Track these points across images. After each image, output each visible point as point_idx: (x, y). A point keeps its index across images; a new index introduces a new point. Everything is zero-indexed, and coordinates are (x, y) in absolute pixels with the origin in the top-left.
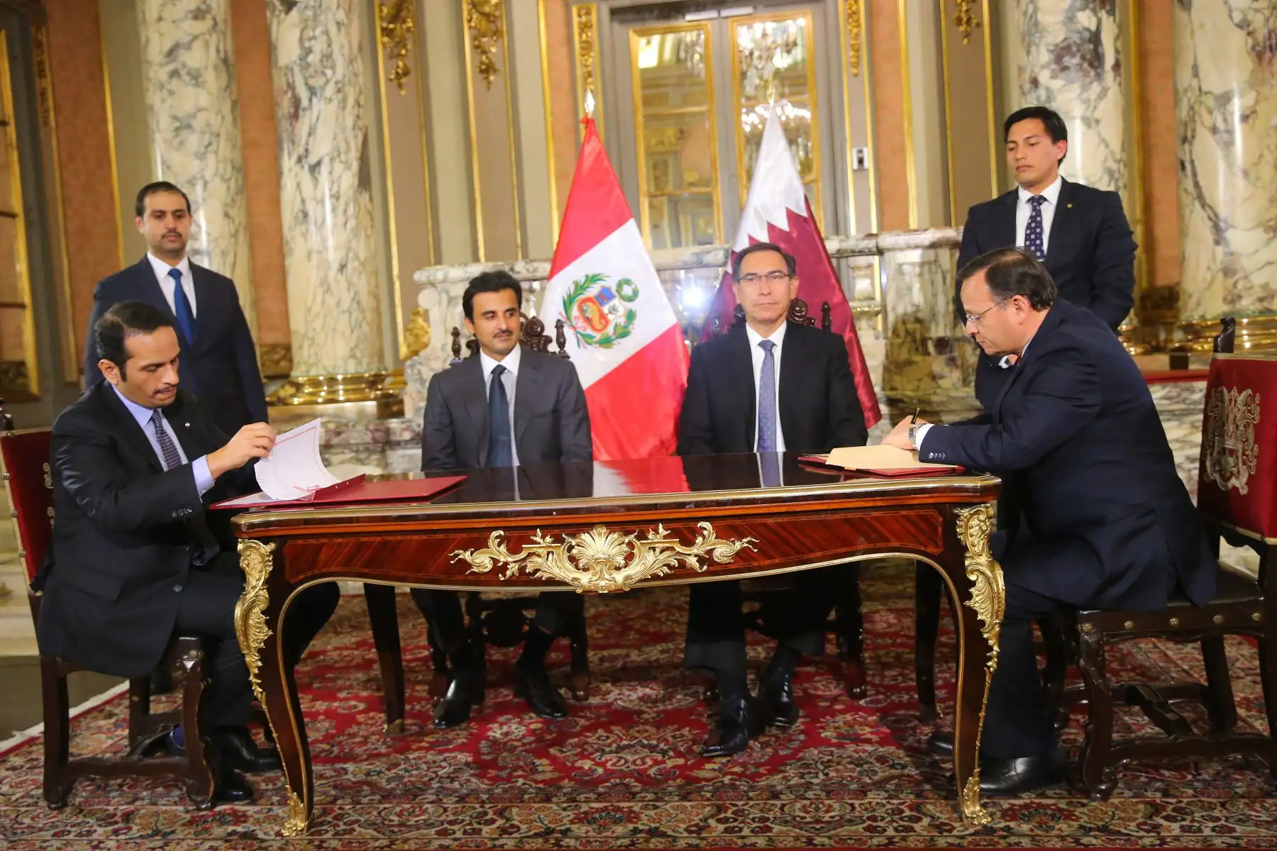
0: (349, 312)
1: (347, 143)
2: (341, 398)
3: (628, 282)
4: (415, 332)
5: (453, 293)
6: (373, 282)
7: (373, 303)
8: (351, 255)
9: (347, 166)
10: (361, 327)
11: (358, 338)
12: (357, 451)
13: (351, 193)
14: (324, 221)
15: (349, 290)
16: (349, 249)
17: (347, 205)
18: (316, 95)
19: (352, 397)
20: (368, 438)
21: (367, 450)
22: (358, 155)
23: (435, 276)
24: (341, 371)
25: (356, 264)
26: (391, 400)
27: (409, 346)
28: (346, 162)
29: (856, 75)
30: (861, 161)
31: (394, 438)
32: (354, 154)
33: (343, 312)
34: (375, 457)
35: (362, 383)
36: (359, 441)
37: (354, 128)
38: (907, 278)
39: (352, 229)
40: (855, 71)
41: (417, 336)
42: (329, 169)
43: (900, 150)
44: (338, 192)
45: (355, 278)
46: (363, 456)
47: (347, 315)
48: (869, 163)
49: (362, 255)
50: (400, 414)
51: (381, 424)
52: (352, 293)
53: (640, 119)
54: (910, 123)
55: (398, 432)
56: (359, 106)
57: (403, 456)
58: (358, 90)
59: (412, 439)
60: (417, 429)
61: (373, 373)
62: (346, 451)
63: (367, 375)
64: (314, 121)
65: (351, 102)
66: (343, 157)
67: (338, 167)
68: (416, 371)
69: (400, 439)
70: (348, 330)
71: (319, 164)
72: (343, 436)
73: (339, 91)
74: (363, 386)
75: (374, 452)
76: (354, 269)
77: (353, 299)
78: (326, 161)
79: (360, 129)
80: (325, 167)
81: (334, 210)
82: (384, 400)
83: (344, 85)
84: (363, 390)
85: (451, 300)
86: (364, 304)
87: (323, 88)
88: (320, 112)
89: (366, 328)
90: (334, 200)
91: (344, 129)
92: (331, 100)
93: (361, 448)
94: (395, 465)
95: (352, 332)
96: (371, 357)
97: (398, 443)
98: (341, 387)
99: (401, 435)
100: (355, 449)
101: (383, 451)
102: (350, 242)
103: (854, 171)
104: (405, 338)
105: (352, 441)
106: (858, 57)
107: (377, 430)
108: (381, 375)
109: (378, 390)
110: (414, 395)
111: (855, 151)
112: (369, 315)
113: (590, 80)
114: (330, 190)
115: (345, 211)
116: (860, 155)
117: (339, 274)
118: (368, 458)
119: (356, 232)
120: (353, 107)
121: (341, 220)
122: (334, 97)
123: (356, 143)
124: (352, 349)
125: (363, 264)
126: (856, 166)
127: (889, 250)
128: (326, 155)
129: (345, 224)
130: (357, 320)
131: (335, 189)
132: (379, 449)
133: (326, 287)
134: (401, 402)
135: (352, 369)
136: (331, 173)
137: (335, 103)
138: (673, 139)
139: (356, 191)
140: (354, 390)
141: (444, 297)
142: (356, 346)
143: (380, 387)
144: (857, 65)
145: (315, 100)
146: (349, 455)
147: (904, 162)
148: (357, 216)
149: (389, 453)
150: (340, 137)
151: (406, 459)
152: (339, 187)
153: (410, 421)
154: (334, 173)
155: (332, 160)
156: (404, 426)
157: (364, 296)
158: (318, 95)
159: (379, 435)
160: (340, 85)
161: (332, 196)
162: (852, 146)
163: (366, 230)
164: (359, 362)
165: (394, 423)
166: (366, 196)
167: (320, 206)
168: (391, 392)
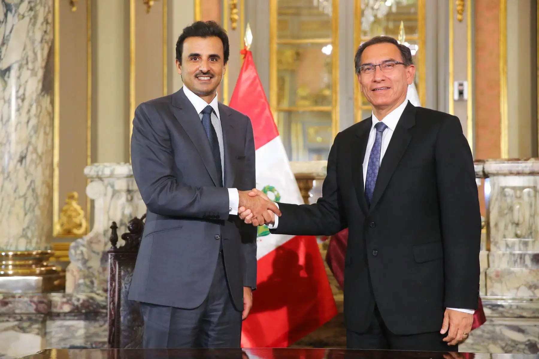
0: (25, 197)
1: (35, 54)
2: (10, 272)
3: (271, 189)
4: (69, 213)
5: (117, 187)
6: (47, 173)
7: (46, 191)
8: (31, 148)
9: (34, 73)
10: (33, 210)
11: (31, 221)
12: (20, 320)
13: (34, 96)
14: (9, 118)
15: (26, 178)
16: (29, 143)
17: (31, 106)
18: (11, 11)
19: (20, 271)
20: (32, 309)
21: (30, 319)
22: (44, 64)
23: (103, 171)
24: (13, 248)
25: (34, 156)
26: (54, 276)
27: (62, 225)
28: (33, 70)
29: (460, 21)
30: (461, 93)
31: (54, 310)
32: (40, 63)
33: (20, 197)
34: (36, 326)
35: (28, 260)
36: (23, 311)
37: (41, 41)
38: (509, 200)
39: (33, 127)
40: (459, 17)
41: (70, 217)
42: (18, 74)
43: (495, 86)
44: (24, 94)
45: (32, 169)
46: (25, 325)
47: (22, 200)
48: (468, 95)
49: (40, 150)
50: (61, 288)
51: (44, 297)
52: (29, 181)
53: (275, 46)
54: (506, 63)
55: (59, 304)
56: (47, 23)
57: (61, 326)
58: (47, 9)
59: (70, 312)
60: (76, 303)
61: (40, 251)
62: (11, 319)
63: (34, 253)
64: (7, 33)
65: (40, 19)
66: (30, 66)
67: (26, 73)
68: (79, 252)
69: (61, 311)
70: (22, 214)
71: (8, 69)
72: (10, 305)
73: (31, 9)
74: (31, 262)
75: (36, 321)
76: (32, 160)
77: (29, 186)
78: (15, 67)
79: (47, 42)
80: (13, 73)
81: (18, 110)
82: (49, 276)
83: (36, 5)
84: (30, 266)
85: (115, 193)
86: (39, 191)
87: (18, 6)
88: (13, 26)
89: (38, 212)
90: (20, 101)
91: (33, 42)
92: (23, 16)
93: (25, 317)
94: (53, 334)
95: (26, 214)
96: (40, 238)
97: (58, 315)
98: (10, 262)
99: (61, 308)
100: (19, 318)
101: (44, 322)
102: (31, 137)
103: (455, 101)
104: (60, 218)
105: (17, 311)
106: (463, 6)
107: (41, 302)
108: (47, 253)
109: (43, 266)
110: (76, 273)
111: (456, 84)
112: (41, 201)
113: (235, 11)
114: (17, 92)
115: (29, 111)
116: (461, 88)
117: (19, 164)
118: (30, 326)
119: (36, 130)
120: (42, 24)
121: (24, 118)
122: (26, 14)
123: (42, 54)
124: (24, 230)
125: (40, 157)
126: (456, 97)
127: (494, 175)
128: (17, 62)
129: (28, 122)
130: (31, 204)
131: (21, 92)
132: (41, 319)
133: (6, 175)
134: (64, 278)
135: (22, 247)
136: (19, 78)
137: (27, 19)
138: (290, 60)
139: (39, 95)
140: (21, 266)
141: (110, 190)
142: (28, 227)
143: (45, 264)
144: (462, 12)
145: (9, 15)
146: (12, 323)
147: (498, 96)
148: (38, 116)
149: (49, 323)
150: (29, 47)
151: (64, 329)
152: (25, 90)
153: (71, 296)
154: (21, 78)
155: (20, 67)
156: (65, 300)
157: (38, 183)
158: (13, 11)
159: (42, 307)
160: (33, 4)
161: (17, 98)
162: (455, 80)
163: (45, 128)
164: (29, 242)
165: (56, 297)
166: (47, 99)
167: (7, 105)
168: (54, 268)
